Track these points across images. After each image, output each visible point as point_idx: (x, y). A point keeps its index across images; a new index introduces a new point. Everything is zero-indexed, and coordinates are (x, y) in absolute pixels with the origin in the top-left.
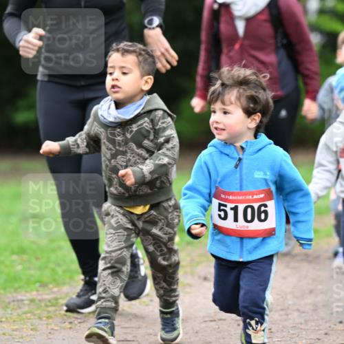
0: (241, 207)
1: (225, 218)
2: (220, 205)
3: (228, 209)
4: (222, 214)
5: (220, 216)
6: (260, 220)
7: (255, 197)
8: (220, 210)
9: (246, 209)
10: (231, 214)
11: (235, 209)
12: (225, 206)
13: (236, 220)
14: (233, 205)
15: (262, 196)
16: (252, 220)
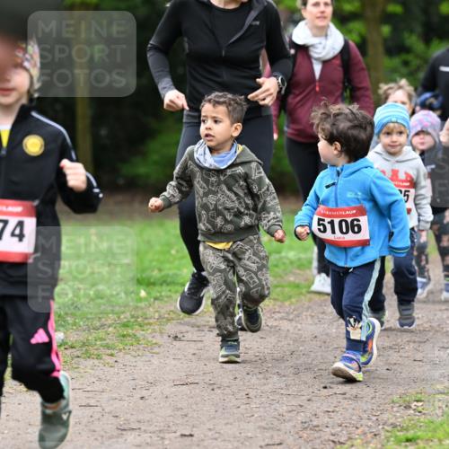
0: (336, 221)
1: (325, 231)
2: (319, 220)
3: (326, 223)
4: (321, 227)
5: (319, 230)
6: (354, 232)
7: (347, 212)
8: (319, 225)
9: (340, 223)
10: (328, 227)
11: (332, 223)
12: (324, 220)
13: (333, 232)
14: (329, 220)
15: (354, 211)
16: (347, 232)
